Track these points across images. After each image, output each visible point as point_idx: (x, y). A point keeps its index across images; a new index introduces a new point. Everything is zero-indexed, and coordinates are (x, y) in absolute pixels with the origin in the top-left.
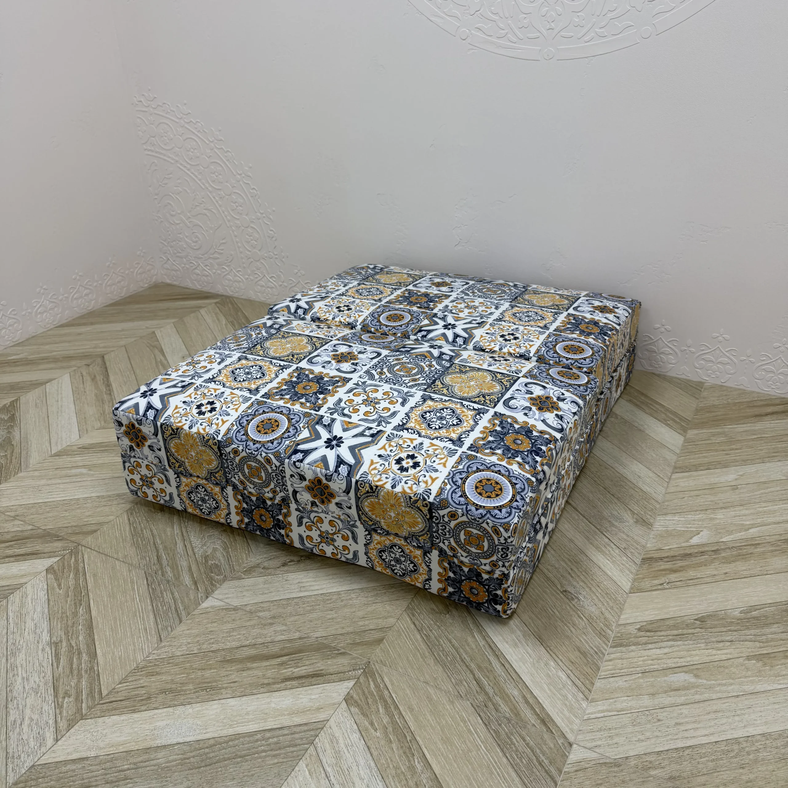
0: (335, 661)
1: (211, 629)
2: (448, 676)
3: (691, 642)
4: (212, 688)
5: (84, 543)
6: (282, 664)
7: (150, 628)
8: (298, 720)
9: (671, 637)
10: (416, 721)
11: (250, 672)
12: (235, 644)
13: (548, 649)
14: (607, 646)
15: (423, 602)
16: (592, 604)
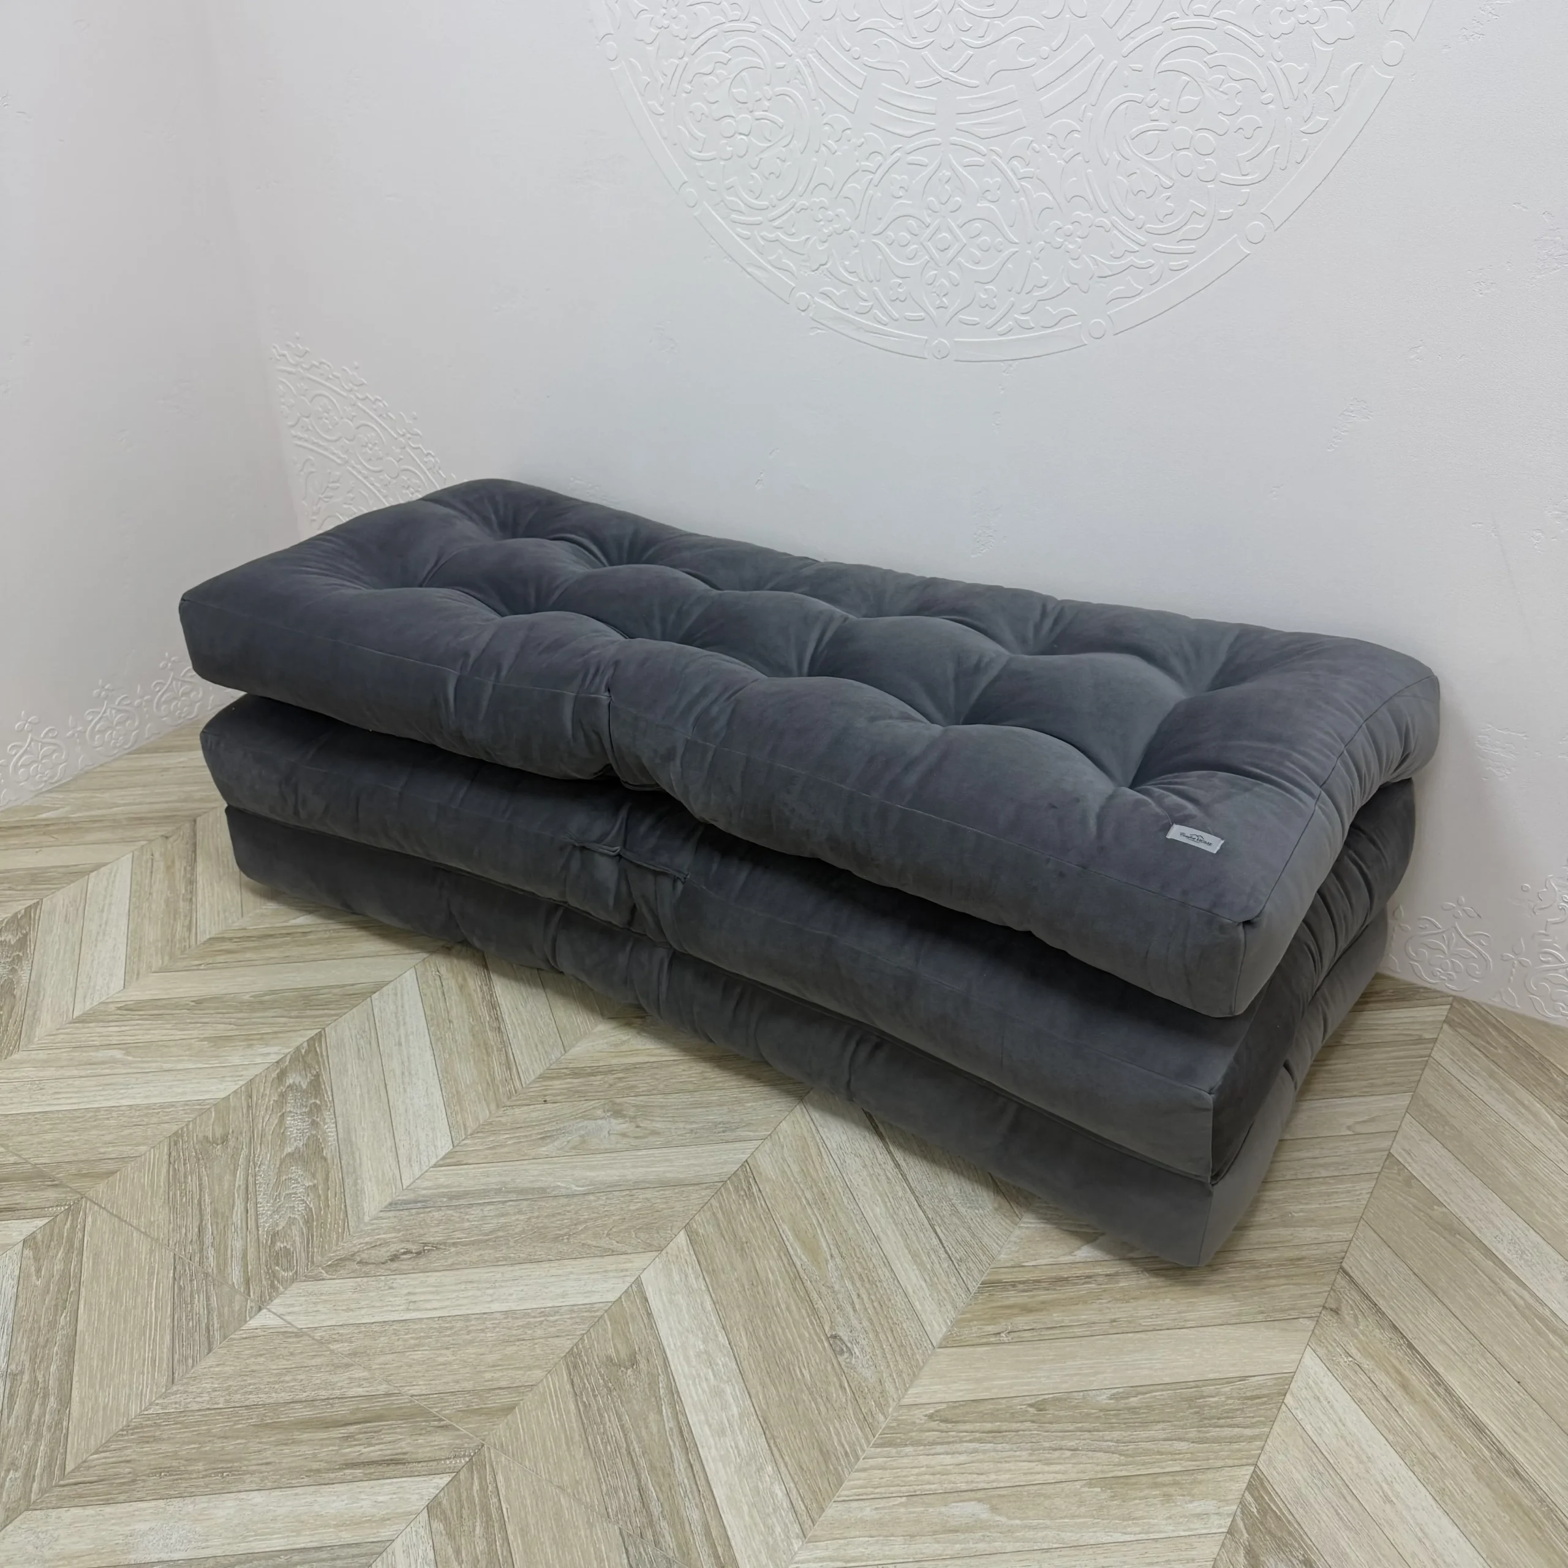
0: (429, 1438)
1: (254, 1368)
2: (599, 1479)
3: (1007, 1446)
4: (231, 1471)
5: (91, 1194)
6: (346, 1438)
7: (161, 1359)
8: (347, 1537)
9: (978, 1435)
10: (525, 1552)
11: (296, 1449)
12: (286, 1396)
13: (772, 1442)
14: (868, 1442)
15: (598, 1343)
16: (871, 1363)
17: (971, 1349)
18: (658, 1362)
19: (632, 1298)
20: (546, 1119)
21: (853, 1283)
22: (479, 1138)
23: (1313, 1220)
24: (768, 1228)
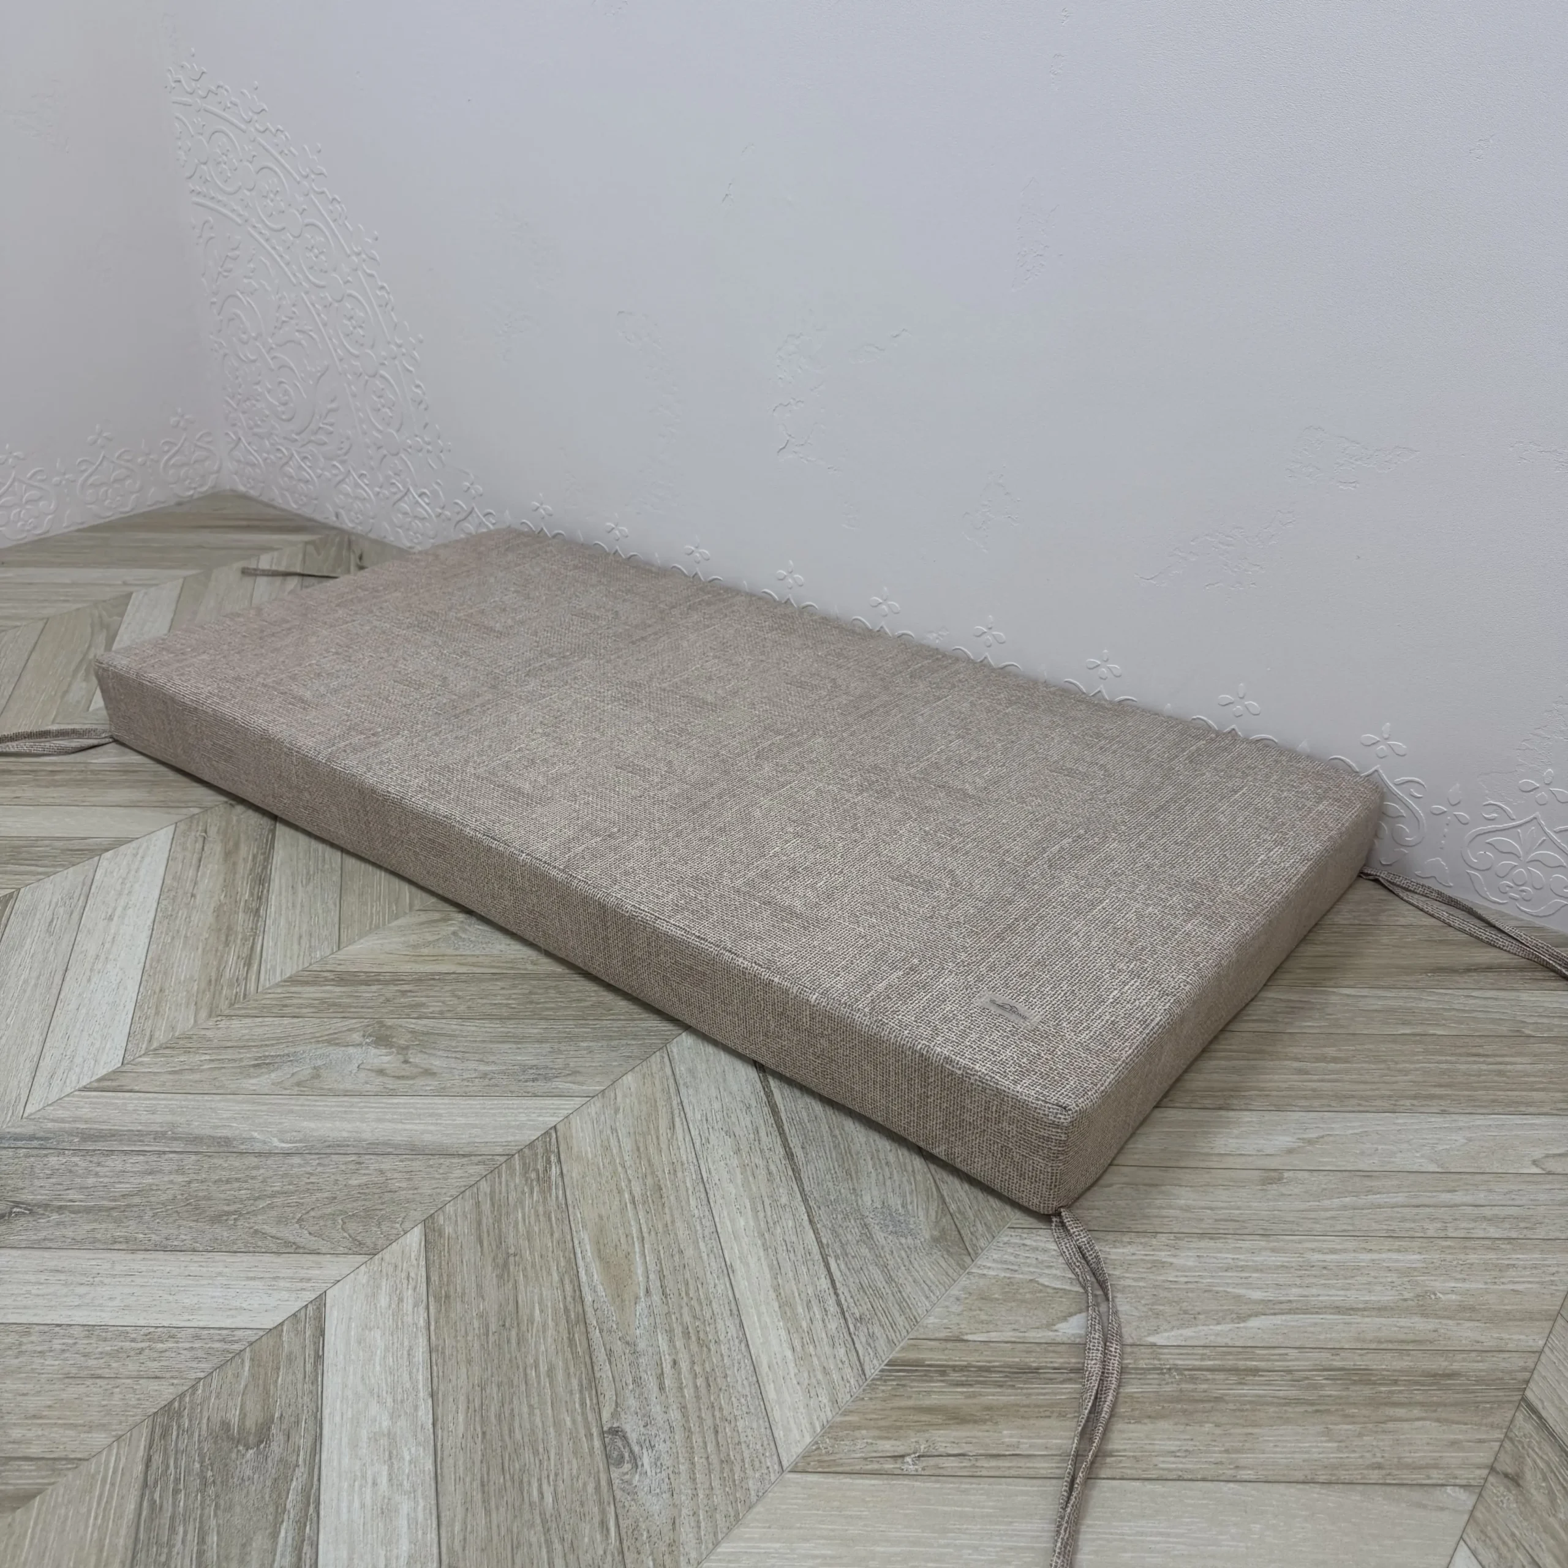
15: (218, 1397)
16: (665, 1487)
17: (847, 1480)
18: (303, 1441)
19: (300, 1327)
20: (273, 1039)
21: (671, 1340)
22: (164, 1056)
23: (1473, 1309)
24: (556, 1235)
